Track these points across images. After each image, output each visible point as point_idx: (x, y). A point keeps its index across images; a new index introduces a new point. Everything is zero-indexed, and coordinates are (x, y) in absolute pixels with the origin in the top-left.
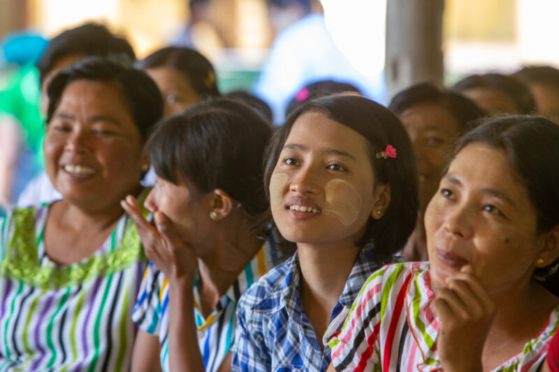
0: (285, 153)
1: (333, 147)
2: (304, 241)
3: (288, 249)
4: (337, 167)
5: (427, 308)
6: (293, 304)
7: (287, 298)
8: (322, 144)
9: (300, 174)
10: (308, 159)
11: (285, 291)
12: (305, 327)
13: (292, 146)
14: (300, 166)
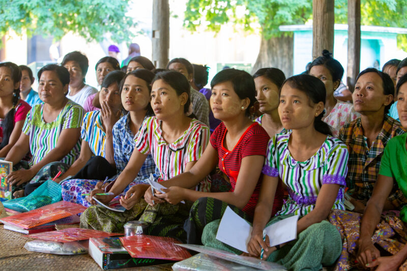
0: (124, 87)
1: (136, 84)
2: (132, 110)
3: (126, 112)
4: (138, 89)
5: (157, 129)
6: (127, 127)
7: (125, 126)
8: (134, 84)
9: (129, 93)
10: (130, 88)
11: (125, 124)
12: (130, 134)
13: (126, 85)
14: (128, 90)
